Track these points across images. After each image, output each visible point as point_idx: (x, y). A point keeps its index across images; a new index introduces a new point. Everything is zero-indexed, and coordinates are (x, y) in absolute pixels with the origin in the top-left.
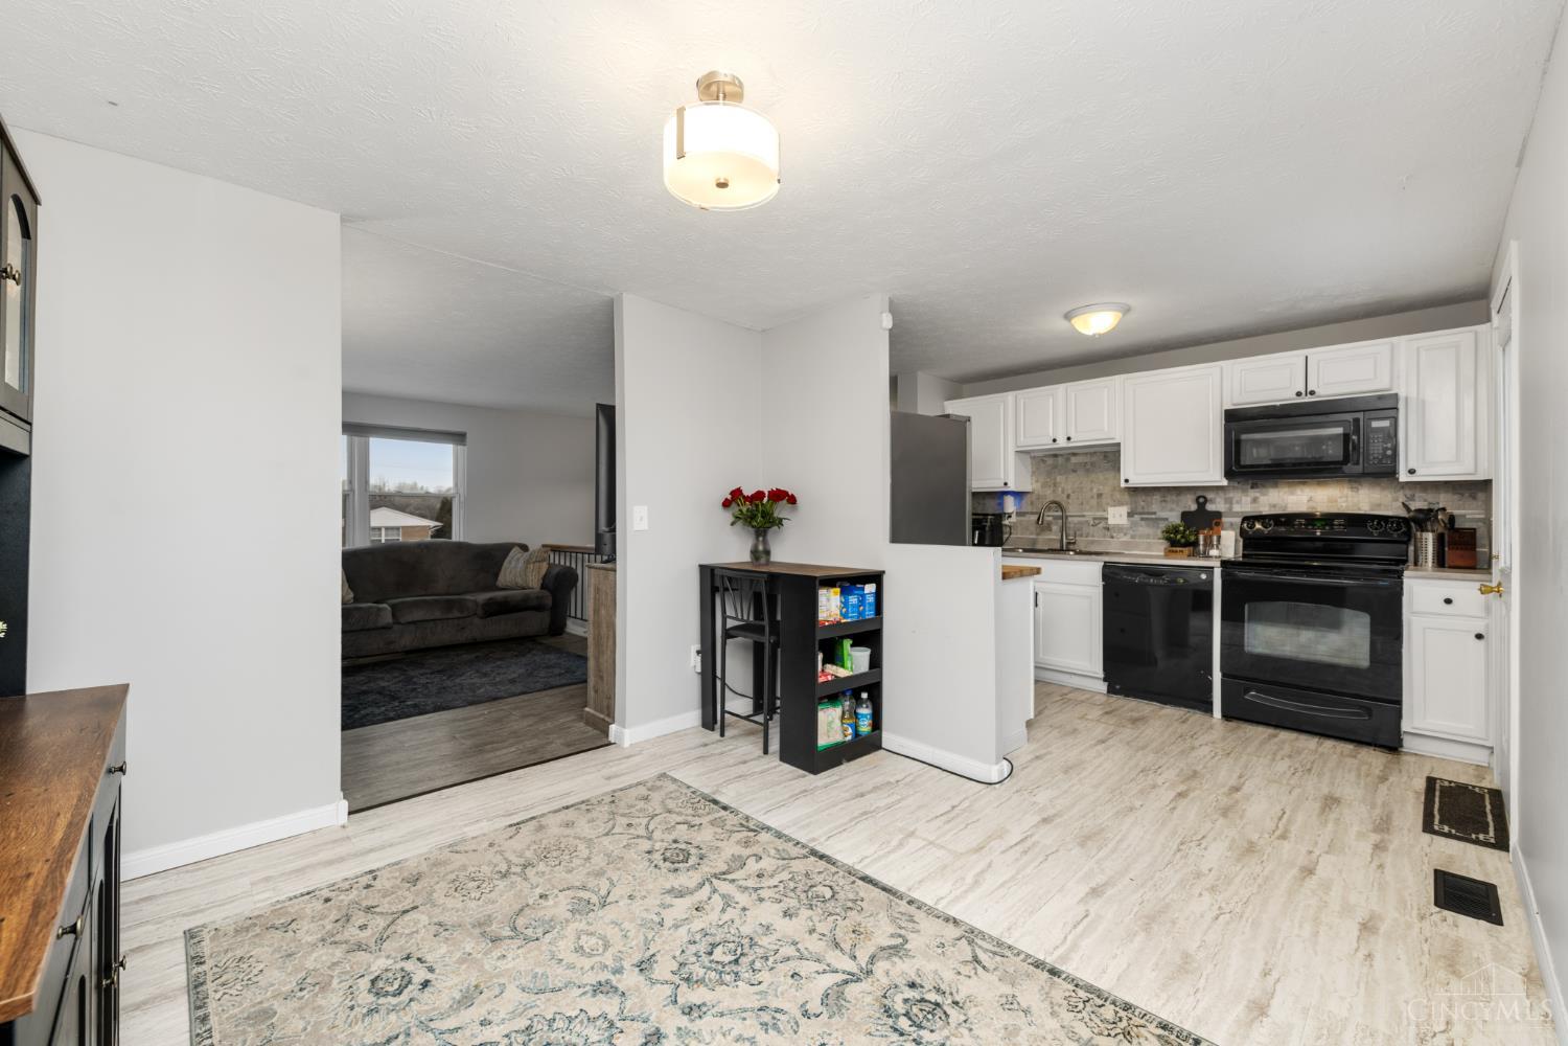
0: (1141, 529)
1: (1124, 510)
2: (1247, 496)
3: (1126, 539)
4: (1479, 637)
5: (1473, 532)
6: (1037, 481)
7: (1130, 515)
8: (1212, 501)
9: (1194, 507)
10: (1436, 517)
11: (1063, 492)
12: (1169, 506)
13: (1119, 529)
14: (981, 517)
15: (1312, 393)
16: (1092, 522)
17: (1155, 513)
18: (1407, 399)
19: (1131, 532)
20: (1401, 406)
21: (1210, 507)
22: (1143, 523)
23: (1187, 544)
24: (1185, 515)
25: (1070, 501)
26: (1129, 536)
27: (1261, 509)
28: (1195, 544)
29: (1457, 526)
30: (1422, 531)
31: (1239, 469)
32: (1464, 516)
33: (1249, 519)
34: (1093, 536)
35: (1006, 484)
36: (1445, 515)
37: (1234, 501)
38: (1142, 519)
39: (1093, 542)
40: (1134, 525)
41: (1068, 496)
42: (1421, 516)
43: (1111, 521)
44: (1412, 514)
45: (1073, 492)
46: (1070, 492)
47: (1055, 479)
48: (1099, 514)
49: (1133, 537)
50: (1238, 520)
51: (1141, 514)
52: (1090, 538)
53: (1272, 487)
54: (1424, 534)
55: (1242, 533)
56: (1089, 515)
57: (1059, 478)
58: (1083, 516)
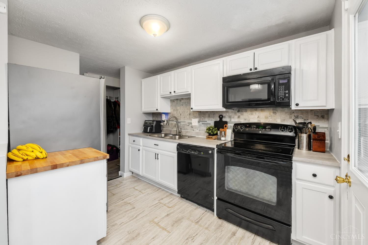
0: (202, 127)
1: (197, 120)
2: (236, 115)
3: (197, 131)
4: (331, 197)
5: (323, 134)
6: (172, 109)
7: (199, 122)
8: (225, 117)
9: (218, 120)
10: (307, 126)
11: (179, 113)
12: (211, 119)
13: (195, 127)
14: (152, 122)
15: (256, 69)
16: (187, 125)
17: (206, 121)
18: (295, 69)
19: (199, 129)
20: (293, 73)
21: (224, 120)
22: (203, 125)
23: (214, 135)
24: (216, 122)
25: (181, 116)
26: (198, 130)
27: (241, 121)
28: (217, 134)
29: (317, 131)
30: (301, 133)
31: (227, 104)
32: (319, 126)
33: (236, 125)
34: (188, 130)
35: (157, 110)
36: (311, 125)
37: (232, 117)
38: (203, 124)
39: (187, 132)
40: (200, 125)
41: (181, 115)
42: (301, 126)
43: (193, 124)
44: (297, 125)
45: (182, 113)
46: (181, 113)
47: (177, 108)
48: (190, 121)
49: (200, 130)
50: (233, 125)
51: (202, 121)
52: (187, 130)
53: (245, 112)
54: (302, 134)
55: (234, 131)
56: (187, 121)
57: (178, 108)
58: (185, 122)
